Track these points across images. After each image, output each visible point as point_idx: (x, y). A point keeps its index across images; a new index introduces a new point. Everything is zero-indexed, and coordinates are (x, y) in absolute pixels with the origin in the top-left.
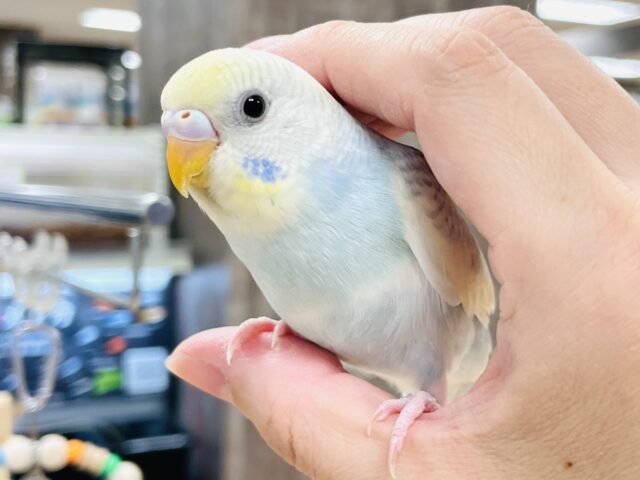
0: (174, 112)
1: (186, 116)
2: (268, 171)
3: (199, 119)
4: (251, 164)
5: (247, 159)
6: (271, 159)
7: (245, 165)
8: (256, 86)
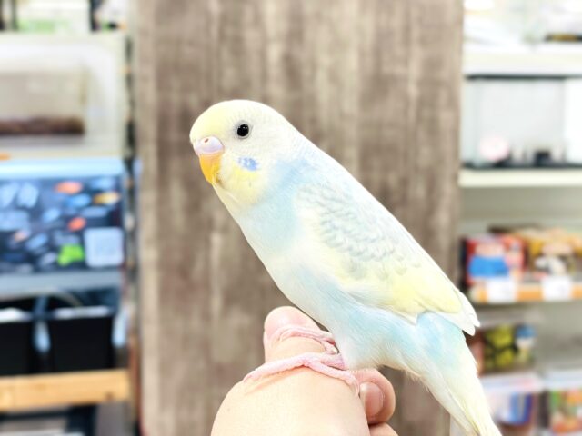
0: (200, 141)
1: (206, 141)
2: (252, 165)
3: (214, 141)
4: (243, 161)
5: (240, 159)
6: (254, 158)
7: (240, 162)
8: (243, 118)
